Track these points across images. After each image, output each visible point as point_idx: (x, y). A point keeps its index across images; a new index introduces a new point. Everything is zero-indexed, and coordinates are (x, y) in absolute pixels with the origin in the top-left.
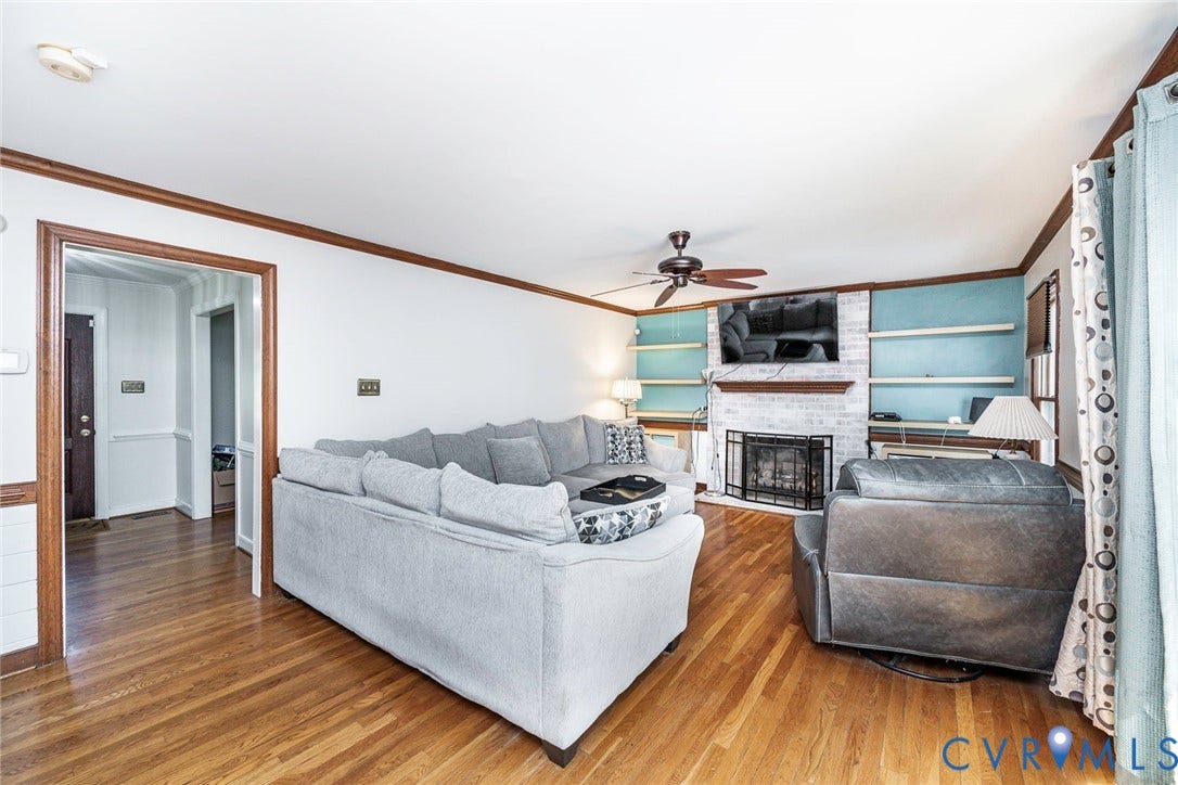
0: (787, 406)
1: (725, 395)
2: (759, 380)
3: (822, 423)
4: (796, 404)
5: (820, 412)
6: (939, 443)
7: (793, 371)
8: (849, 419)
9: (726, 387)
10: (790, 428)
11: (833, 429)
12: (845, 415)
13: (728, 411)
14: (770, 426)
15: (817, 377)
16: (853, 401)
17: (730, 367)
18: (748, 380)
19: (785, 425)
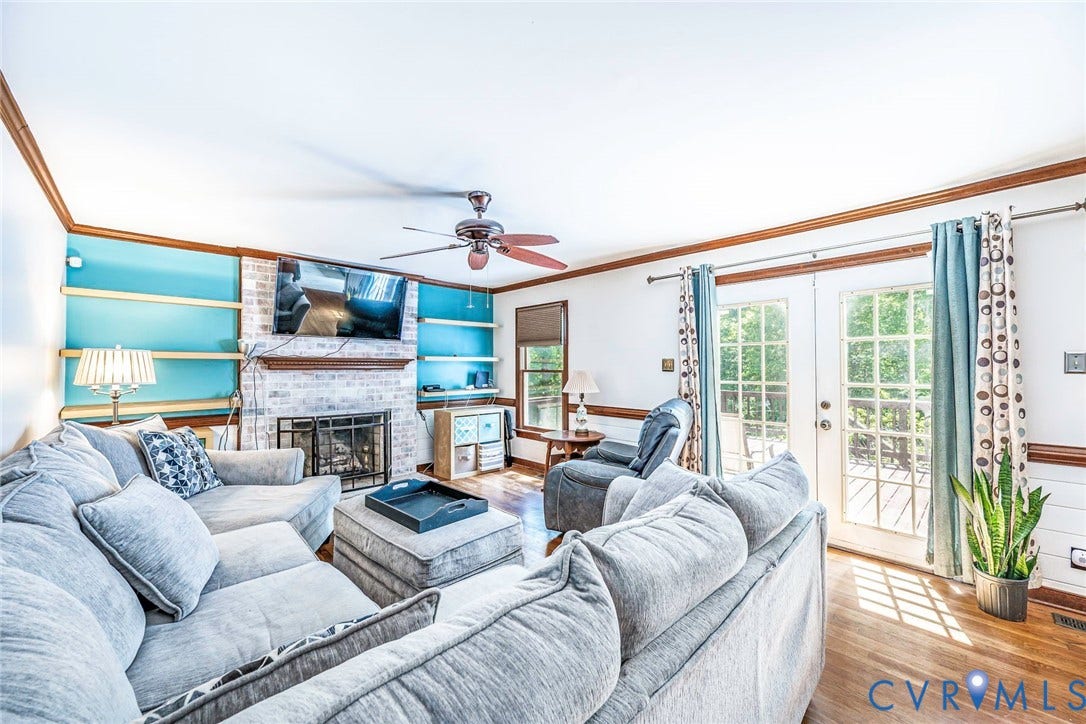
0: (348, 384)
1: (267, 373)
2: (318, 355)
3: (381, 398)
4: (357, 382)
5: (379, 388)
6: (463, 405)
7: (355, 347)
8: (404, 392)
9: (271, 363)
10: (352, 407)
11: (391, 402)
12: (400, 389)
13: (275, 394)
14: (330, 407)
15: (377, 355)
16: (406, 377)
17: (279, 339)
18: (304, 355)
19: (346, 404)
